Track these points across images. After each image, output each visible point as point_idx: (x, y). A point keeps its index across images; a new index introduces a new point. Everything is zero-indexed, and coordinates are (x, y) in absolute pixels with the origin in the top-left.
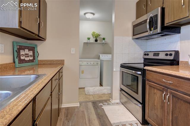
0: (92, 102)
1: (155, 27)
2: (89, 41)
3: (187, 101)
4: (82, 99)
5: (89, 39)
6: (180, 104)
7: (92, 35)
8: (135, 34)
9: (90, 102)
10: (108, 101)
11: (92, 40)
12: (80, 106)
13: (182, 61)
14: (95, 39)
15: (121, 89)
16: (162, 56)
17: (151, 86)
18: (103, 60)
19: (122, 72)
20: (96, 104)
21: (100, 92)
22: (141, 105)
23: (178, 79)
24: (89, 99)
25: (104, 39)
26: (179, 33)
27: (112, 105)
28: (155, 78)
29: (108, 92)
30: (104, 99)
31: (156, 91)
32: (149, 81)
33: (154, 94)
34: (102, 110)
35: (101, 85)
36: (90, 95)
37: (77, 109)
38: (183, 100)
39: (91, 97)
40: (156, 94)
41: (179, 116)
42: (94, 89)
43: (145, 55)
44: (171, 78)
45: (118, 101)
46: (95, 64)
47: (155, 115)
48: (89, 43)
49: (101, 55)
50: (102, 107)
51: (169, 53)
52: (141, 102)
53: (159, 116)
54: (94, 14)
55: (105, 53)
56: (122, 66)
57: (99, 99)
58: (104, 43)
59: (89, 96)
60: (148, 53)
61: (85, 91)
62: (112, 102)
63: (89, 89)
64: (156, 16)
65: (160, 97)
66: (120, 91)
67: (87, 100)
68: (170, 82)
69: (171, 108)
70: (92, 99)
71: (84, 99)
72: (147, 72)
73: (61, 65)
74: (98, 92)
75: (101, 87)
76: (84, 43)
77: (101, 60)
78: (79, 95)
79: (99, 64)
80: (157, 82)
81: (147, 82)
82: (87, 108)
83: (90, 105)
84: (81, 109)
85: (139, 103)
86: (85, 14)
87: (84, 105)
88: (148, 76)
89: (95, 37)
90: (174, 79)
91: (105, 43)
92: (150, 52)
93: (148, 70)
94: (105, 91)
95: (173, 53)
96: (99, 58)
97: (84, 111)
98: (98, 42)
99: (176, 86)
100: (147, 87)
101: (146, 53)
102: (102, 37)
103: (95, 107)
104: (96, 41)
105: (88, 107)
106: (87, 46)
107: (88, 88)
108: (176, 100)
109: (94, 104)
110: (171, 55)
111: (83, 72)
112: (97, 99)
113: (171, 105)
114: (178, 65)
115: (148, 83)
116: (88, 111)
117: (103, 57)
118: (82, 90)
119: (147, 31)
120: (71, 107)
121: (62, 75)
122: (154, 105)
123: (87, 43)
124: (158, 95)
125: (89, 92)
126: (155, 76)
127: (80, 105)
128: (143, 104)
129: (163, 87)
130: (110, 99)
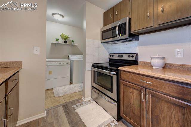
0: (62, 106)
1: (123, 33)
2: (57, 42)
3: (171, 102)
4: (50, 105)
5: (57, 40)
6: (161, 103)
7: (61, 37)
8: (103, 38)
9: (60, 106)
10: (80, 100)
11: (61, 41)
12: (47, 116)
13: (140, 62)
14: (64, 40)
15: (93, 86)
16: (125, 57)
17: (126, 86)
18: (73, 60)
19: (94, 71)
20: (68, 107)
21: (71, 91)
22: (116, 103)
23: (158, 80)
24: (59, 103)
25: (73, 41)
26: (138, 40)
27: (85, 105)
28: (131, 78)
29: (79, 90)
30: (75, 99)
31: (132, 90)
32: (124, 81)
33: (130, 93)
34: (75, 114)
35: (71, 83)
36: (59, 97)
37: (42, 123)
38: (165, 100)
39: (62, 99)
40: (132, 93)
41: (161, 115)
42: (64, 88)
43: (111, 56)
44: (150, 79)
45: (90, 98)
46: (65, 64)
47: (131, 112)
48: (58, 44)
49: (70, 56)
50: (75, 111)
51: (131, 55)
52: (116, 100)
53: (136, 114)
54: (63, 17)
55: (74, 53)
56: (94, 66)
57: (70, 100)
58: (72, 45)
59: (58, 99)
60: (113, 55)
61: (53, 92)
62: (85, 101)
63: (58, 90)
64: (124, 24)
65: (137, 96)
66: (92, 88)
67: (57, 104)
68: (150, 83)
69: (151, 107)
70: (63, 102)
71: (52, 104)
72: (121, 72)
73: (16, 69)
74: (68, 92)
75: (71, 85)
76: (52, 43)
77: (71, 60)
78: (46, 98)
79: (69, 64)
80: (133, 82)
81: (121, 81)
82: (57, 117)
83: (61, 110)
84: (49, 120)
85: (114, 102)
86: (53, 14)
87: (53, 113)
88: (123, 76)
89: (65, 39)
90: (153, 80)
91: (74, 45)
92: (114, 54)
93: (122, 70)
94: (75, 89)
95: (135, 55)
96: (68, 58)
97: (53, 122)
98: (67, 43)
99: (156, 86)
100: (122, 86)
101: (112, 55)
102: (71, 39)
103: (67, 111)
104: (65, 42)
105: (58, 115)
106: (56, 46)
107: (57, 88)
108: (157, 99)
109: (66, 108)
110: (133, 56)
111: (51, 73)
112: (69, 101)
113: (151, 104)
114: (138, 64)
115: (123, 83)
116: (58, 121)
117: (73, 57)
118: (49, 92)
119: (116, 36)
120: (34, 121)
121: (18, 82)
122: (131, 104)
123: (56, 43)
124: (134, 94)
125: (58, 94)
126: (131, 76)
127: (48, 113)
128: (118, 102)
129: (141, 87)
130: (82, 98)
